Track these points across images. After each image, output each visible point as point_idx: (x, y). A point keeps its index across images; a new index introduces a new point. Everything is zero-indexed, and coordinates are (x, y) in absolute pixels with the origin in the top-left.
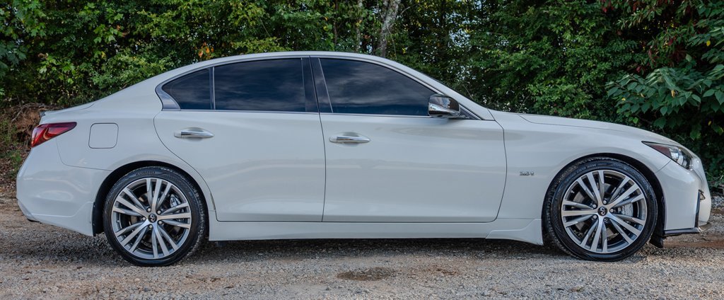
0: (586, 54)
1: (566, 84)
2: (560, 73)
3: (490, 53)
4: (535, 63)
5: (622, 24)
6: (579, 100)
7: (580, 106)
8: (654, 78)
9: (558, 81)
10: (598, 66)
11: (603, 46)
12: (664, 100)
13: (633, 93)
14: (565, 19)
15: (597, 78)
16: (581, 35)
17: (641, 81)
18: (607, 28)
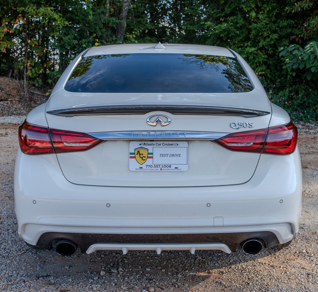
0: (264, 28)
1: (251, 47)
2: (247, 39)
3: (204, 24)
4: (232, 32)
5: (288, 10)
6: (259, 58)
7: (259, 62)
8: (309, 48)
9: (246, 44)
10: (271, 36)
11: (275, 22)
12: (313, 63)
13: (295, 56)
14: (252, 3)
15: (270, 44)
16: (262, 14)
17: (301, 49)
18: (278, 10)
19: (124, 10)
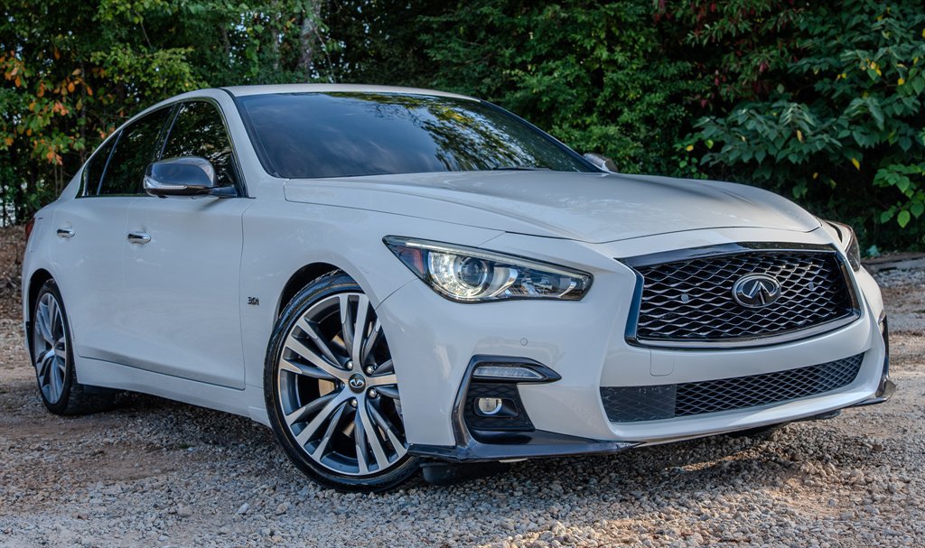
19: (304, 54)
